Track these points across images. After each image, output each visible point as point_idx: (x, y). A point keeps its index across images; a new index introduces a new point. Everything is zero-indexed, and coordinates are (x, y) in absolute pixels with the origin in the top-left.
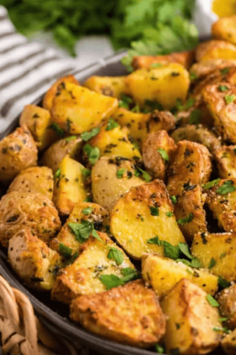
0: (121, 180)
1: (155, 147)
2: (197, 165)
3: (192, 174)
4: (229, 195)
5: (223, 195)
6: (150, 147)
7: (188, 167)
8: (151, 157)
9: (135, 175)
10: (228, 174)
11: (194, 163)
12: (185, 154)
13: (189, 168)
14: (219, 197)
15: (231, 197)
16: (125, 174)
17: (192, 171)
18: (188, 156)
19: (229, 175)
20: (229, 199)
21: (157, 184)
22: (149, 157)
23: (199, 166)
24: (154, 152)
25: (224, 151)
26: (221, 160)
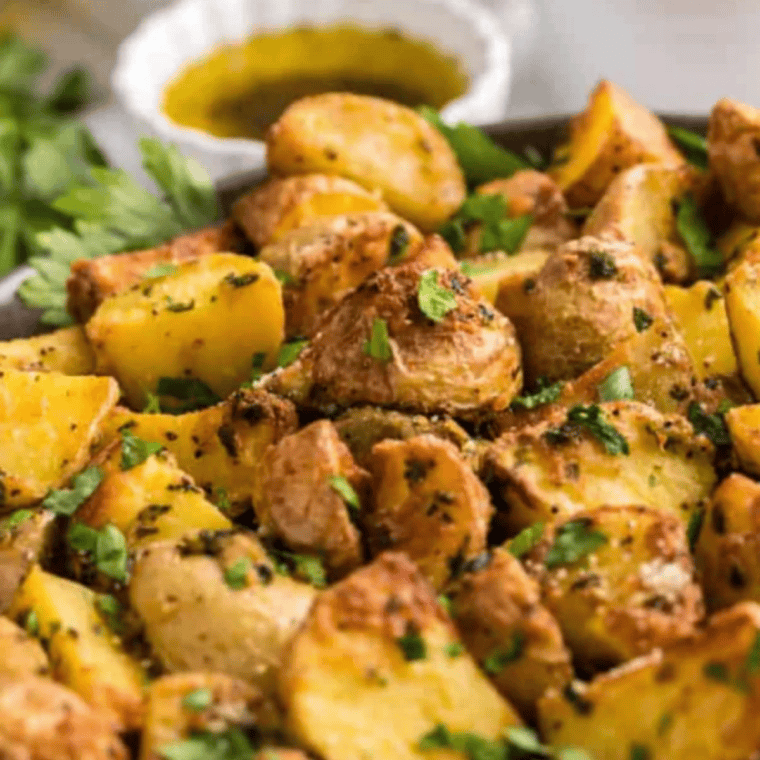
0: (245, 595)
1: (316, 475)
2: (461, 497)
3: (452, 527)
4: (593, 559)
5: (570, 566)
6: (294, 481)
7: (433, 509)
8: (307, 509)
9: (279, 571)
10: (549, 509)
11: (451, 495)
12: (408, 475)
13: (439, 514)
14: (562, 574)
15: (600, 564)
16: (253, 575)
17: (447, 519)
18: (421, 480)
19: (555, 510)
20: (595, 570)
21: (391, 567)
22: (299, 511)
23: (468, 502)
24: (315, 491)
25: (515, 447)
26: (516, 474)
